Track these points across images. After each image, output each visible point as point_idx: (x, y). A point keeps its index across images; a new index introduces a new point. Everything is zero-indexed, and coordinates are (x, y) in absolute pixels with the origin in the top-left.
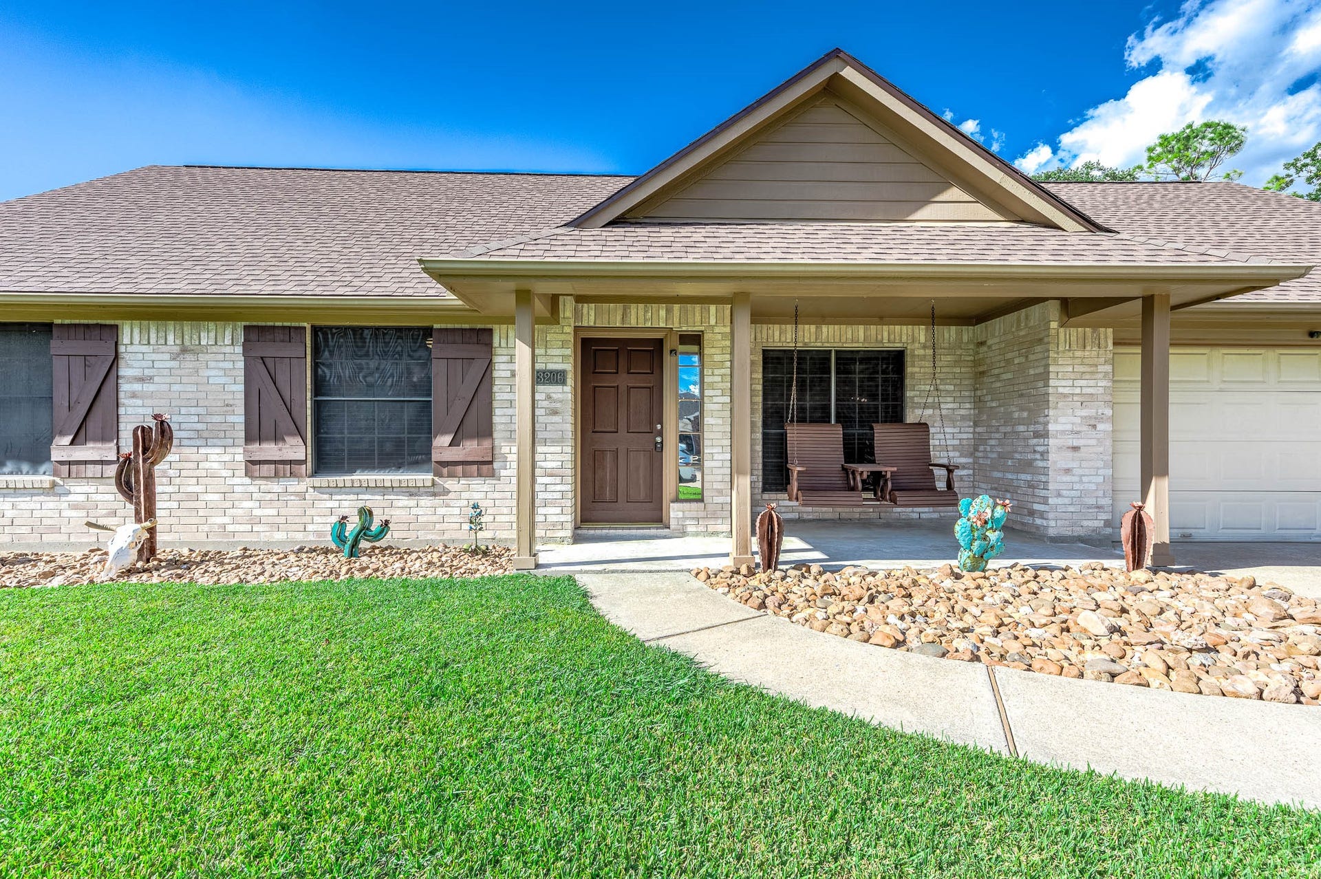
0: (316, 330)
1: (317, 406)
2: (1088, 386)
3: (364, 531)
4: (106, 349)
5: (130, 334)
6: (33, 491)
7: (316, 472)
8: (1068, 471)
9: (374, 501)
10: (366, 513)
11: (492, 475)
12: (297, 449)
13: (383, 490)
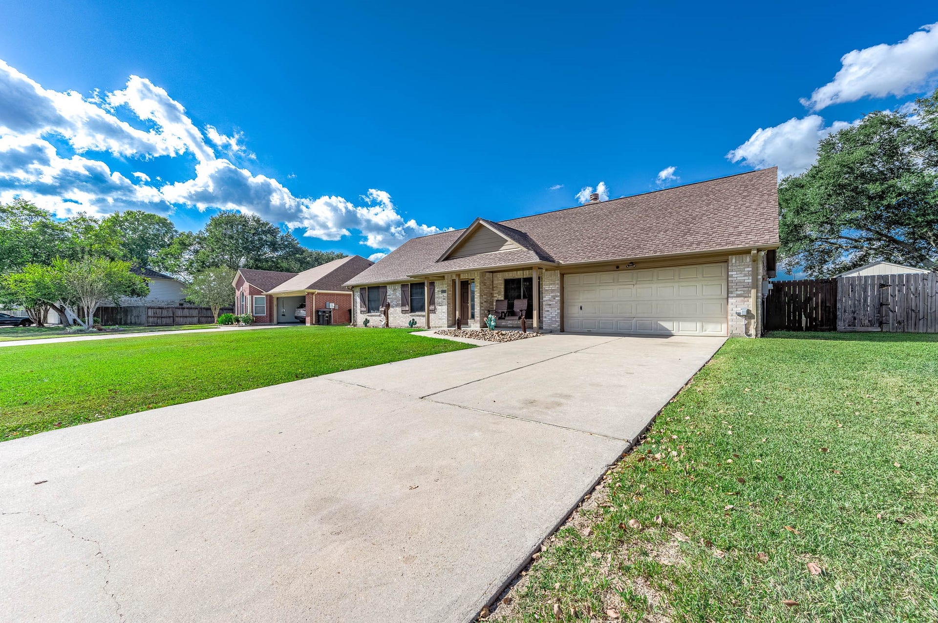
0: (411, 284)
1: (411, 299)
2: (552, 287)
3: (413, 323)
4: (385, 290)
5: (388, 287)
6: (376, 316)
7: (411, 312)
8: (548, 311)
9: (414, 318)
10: (413, 320)
11: (435, 313)
12: (407, 308)
13: (418, 316)
